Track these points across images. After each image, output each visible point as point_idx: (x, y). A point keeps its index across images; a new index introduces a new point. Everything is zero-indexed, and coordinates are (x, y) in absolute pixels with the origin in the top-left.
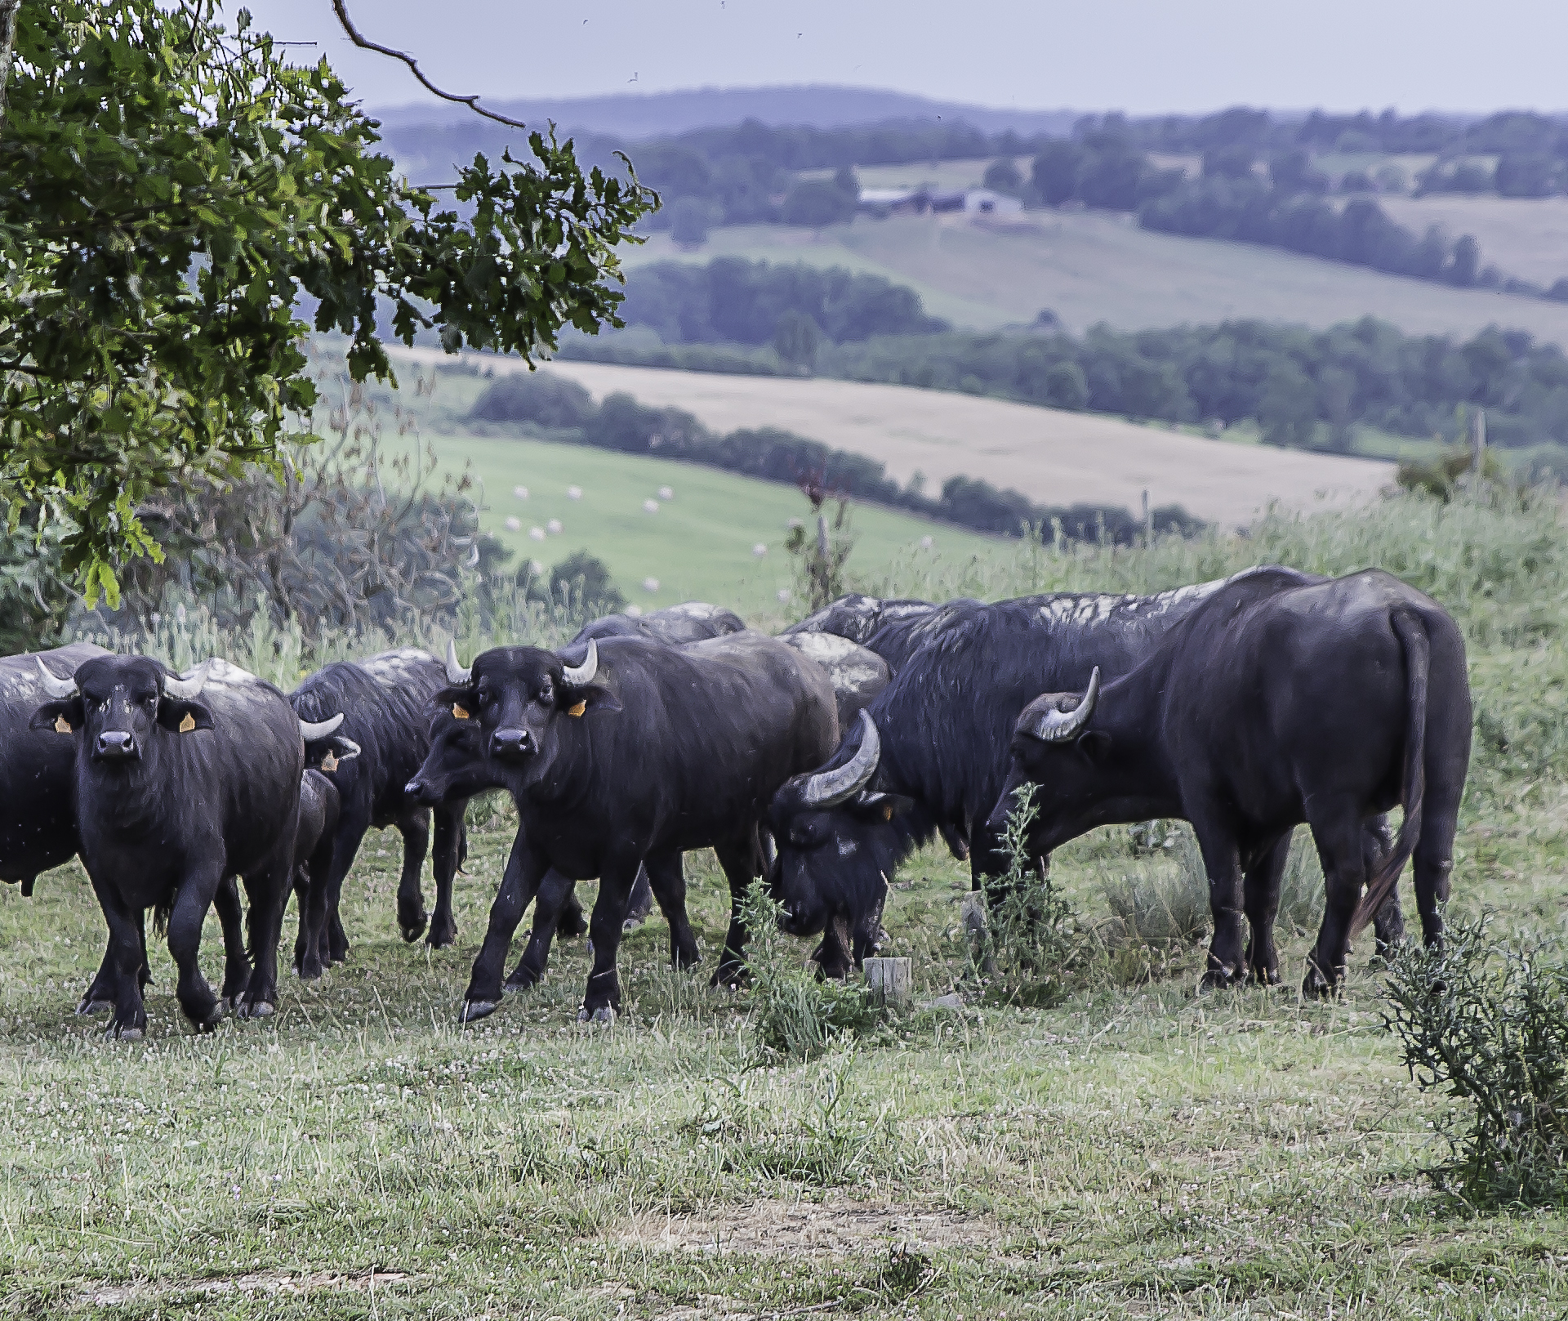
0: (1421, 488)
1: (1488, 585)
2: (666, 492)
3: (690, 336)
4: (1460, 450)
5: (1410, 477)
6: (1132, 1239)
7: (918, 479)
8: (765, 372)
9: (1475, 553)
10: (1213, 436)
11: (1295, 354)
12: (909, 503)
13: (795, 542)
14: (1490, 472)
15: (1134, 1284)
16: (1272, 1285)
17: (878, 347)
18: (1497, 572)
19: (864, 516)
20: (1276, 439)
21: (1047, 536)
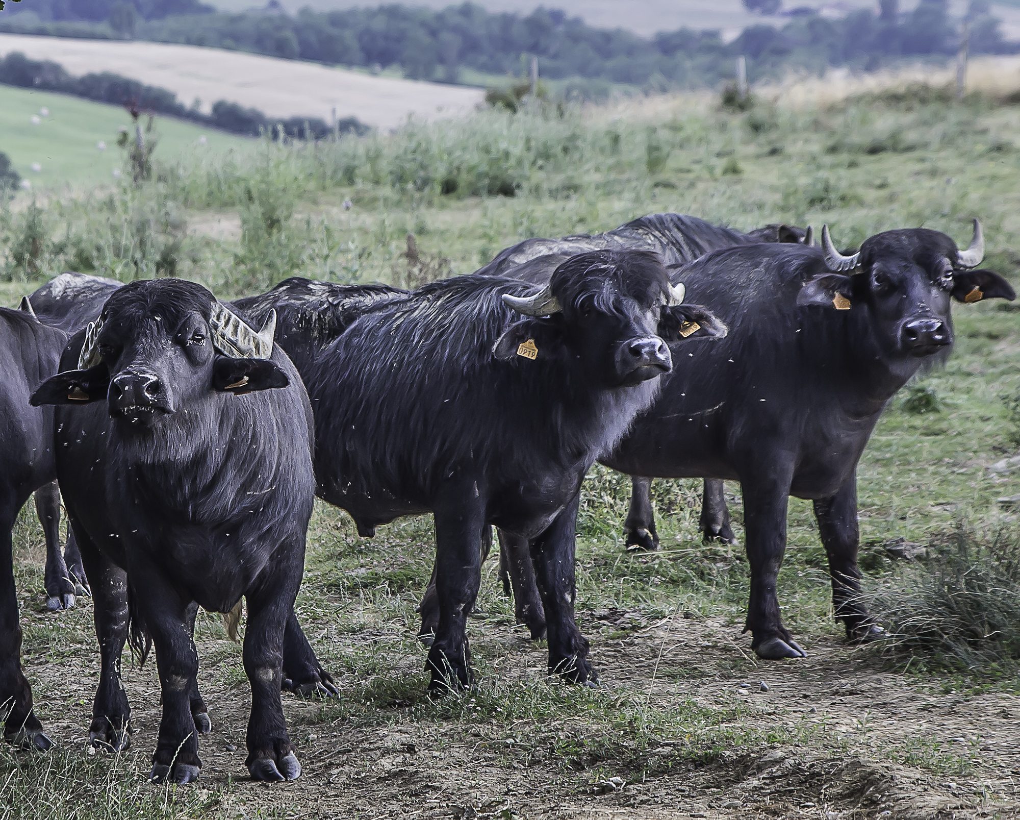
0: (500, 104)
1: (540, 162)
2: (45, 111)
3: (58, 16)
4: (523, 81)
5: (493, 98)
6: (330, 558)
7: (198, 102)
8: (103, 38)
9: (533, 144)
10: (374, 74)
11: (424, 24)
12: (191, 116)
13: (123, 141)
14: (541, 95)
15: (331, 585)
16: (414, 584)
17: (172, 22)
18: (546, 155)
19: (164, 124)
20: (413, 76)
21: (275, 135)
